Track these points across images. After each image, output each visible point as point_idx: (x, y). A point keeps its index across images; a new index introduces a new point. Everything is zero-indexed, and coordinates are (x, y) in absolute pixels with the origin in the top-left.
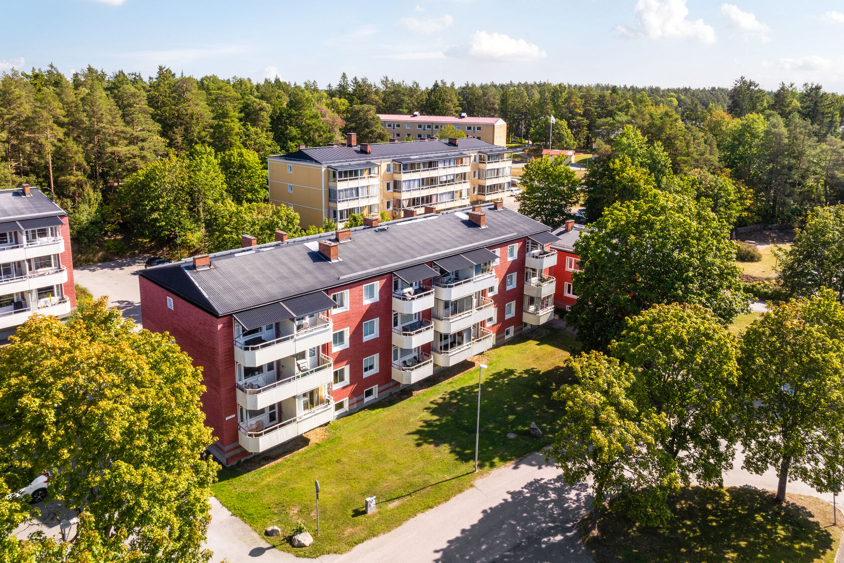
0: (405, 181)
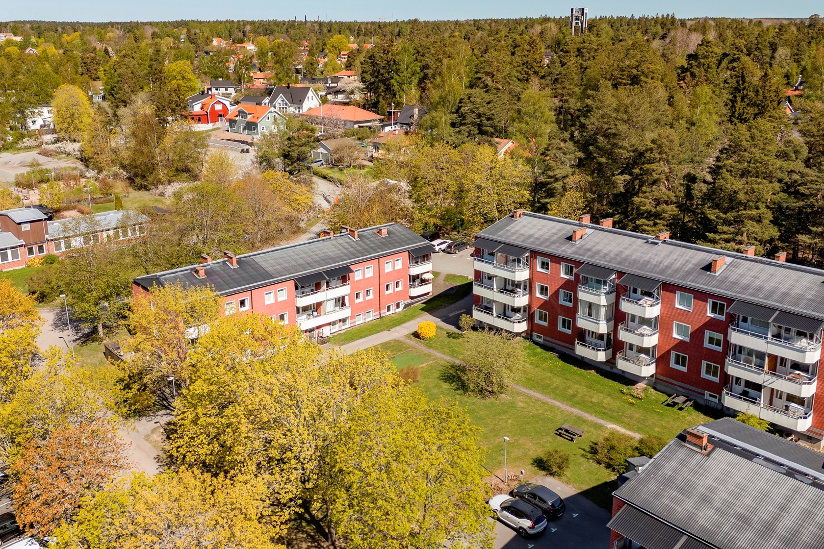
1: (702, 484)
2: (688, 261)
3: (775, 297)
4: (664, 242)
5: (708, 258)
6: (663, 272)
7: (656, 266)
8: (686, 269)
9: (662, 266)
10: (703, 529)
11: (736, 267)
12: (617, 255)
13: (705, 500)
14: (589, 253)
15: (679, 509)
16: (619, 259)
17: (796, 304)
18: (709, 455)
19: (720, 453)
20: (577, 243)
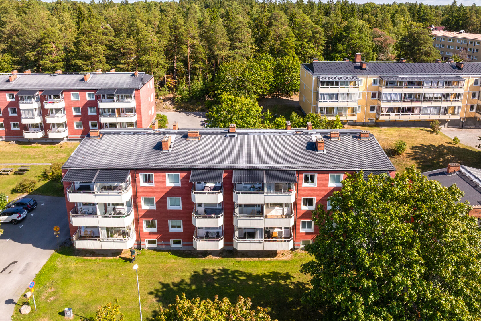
0: (386, 94)
1: (101, 150)
2: (73, 80)
3: (114, 85)
4: (60, 74)
5: (82, 76)
6: (62, 86)
7: (58, 84)
8: (73, 82)
9: (61, 84)
10: (106, 164)
11: (95, 77)
12: (37, 83)
13: (104, 154)
14: (21, 86)
15: (93, 162)
16: (38, 85)
17: (123, 86)
18: (101, 138)
19: (106, 136)
20: (13, 82)
